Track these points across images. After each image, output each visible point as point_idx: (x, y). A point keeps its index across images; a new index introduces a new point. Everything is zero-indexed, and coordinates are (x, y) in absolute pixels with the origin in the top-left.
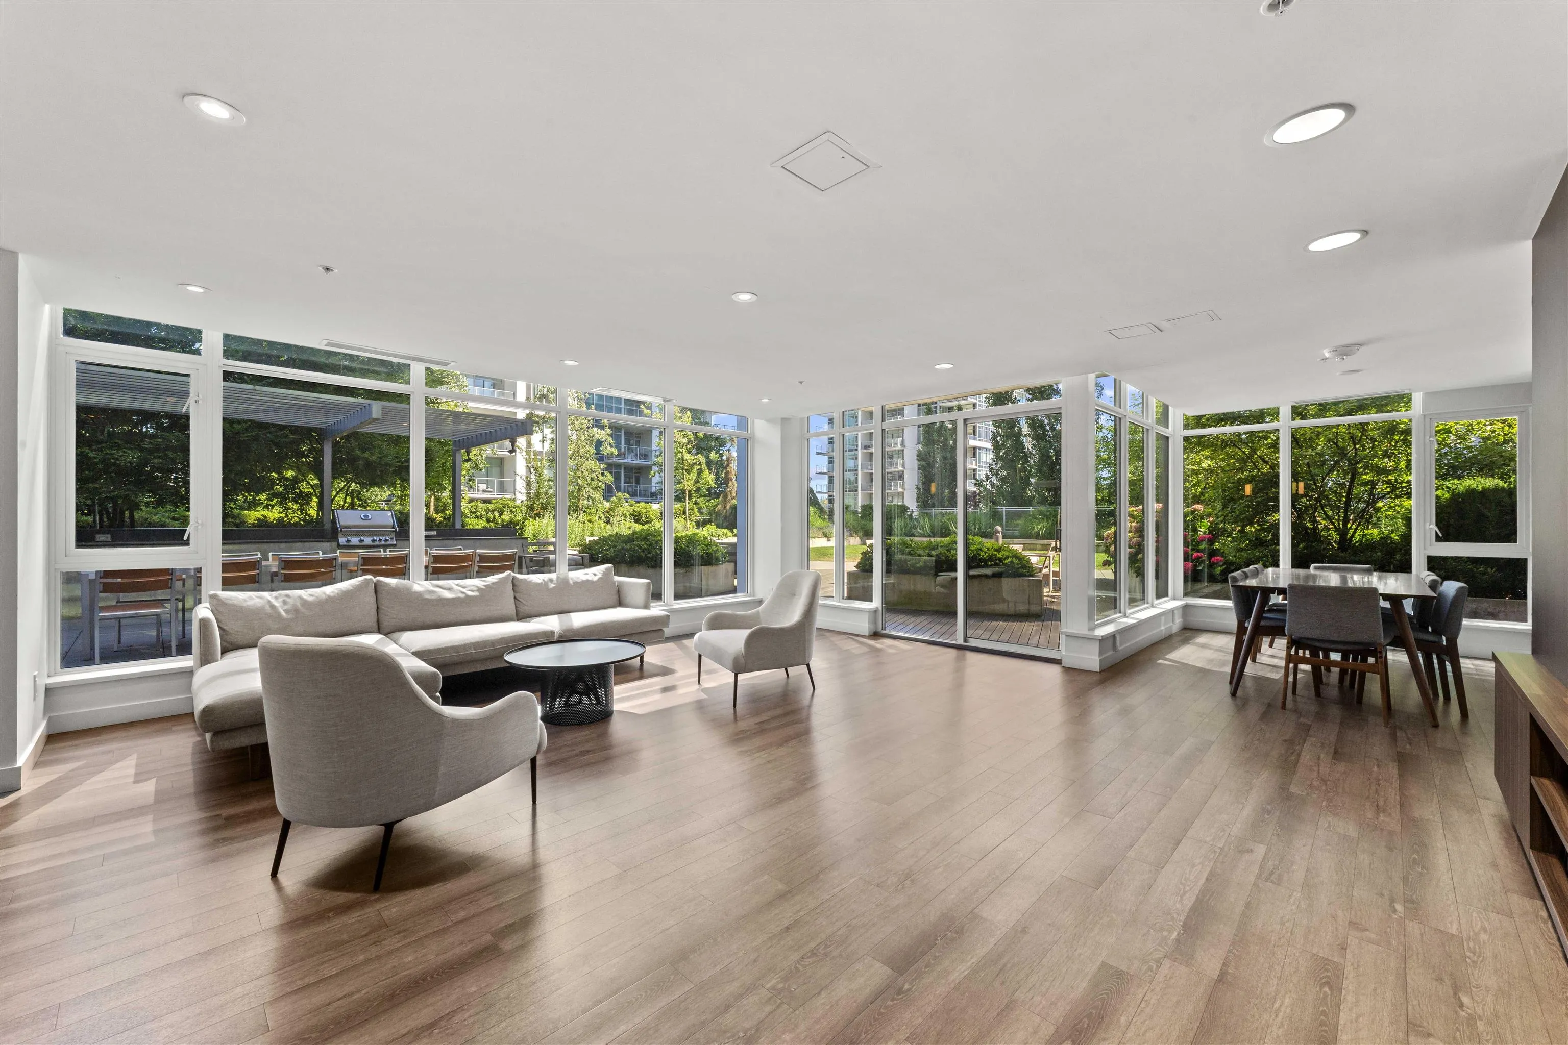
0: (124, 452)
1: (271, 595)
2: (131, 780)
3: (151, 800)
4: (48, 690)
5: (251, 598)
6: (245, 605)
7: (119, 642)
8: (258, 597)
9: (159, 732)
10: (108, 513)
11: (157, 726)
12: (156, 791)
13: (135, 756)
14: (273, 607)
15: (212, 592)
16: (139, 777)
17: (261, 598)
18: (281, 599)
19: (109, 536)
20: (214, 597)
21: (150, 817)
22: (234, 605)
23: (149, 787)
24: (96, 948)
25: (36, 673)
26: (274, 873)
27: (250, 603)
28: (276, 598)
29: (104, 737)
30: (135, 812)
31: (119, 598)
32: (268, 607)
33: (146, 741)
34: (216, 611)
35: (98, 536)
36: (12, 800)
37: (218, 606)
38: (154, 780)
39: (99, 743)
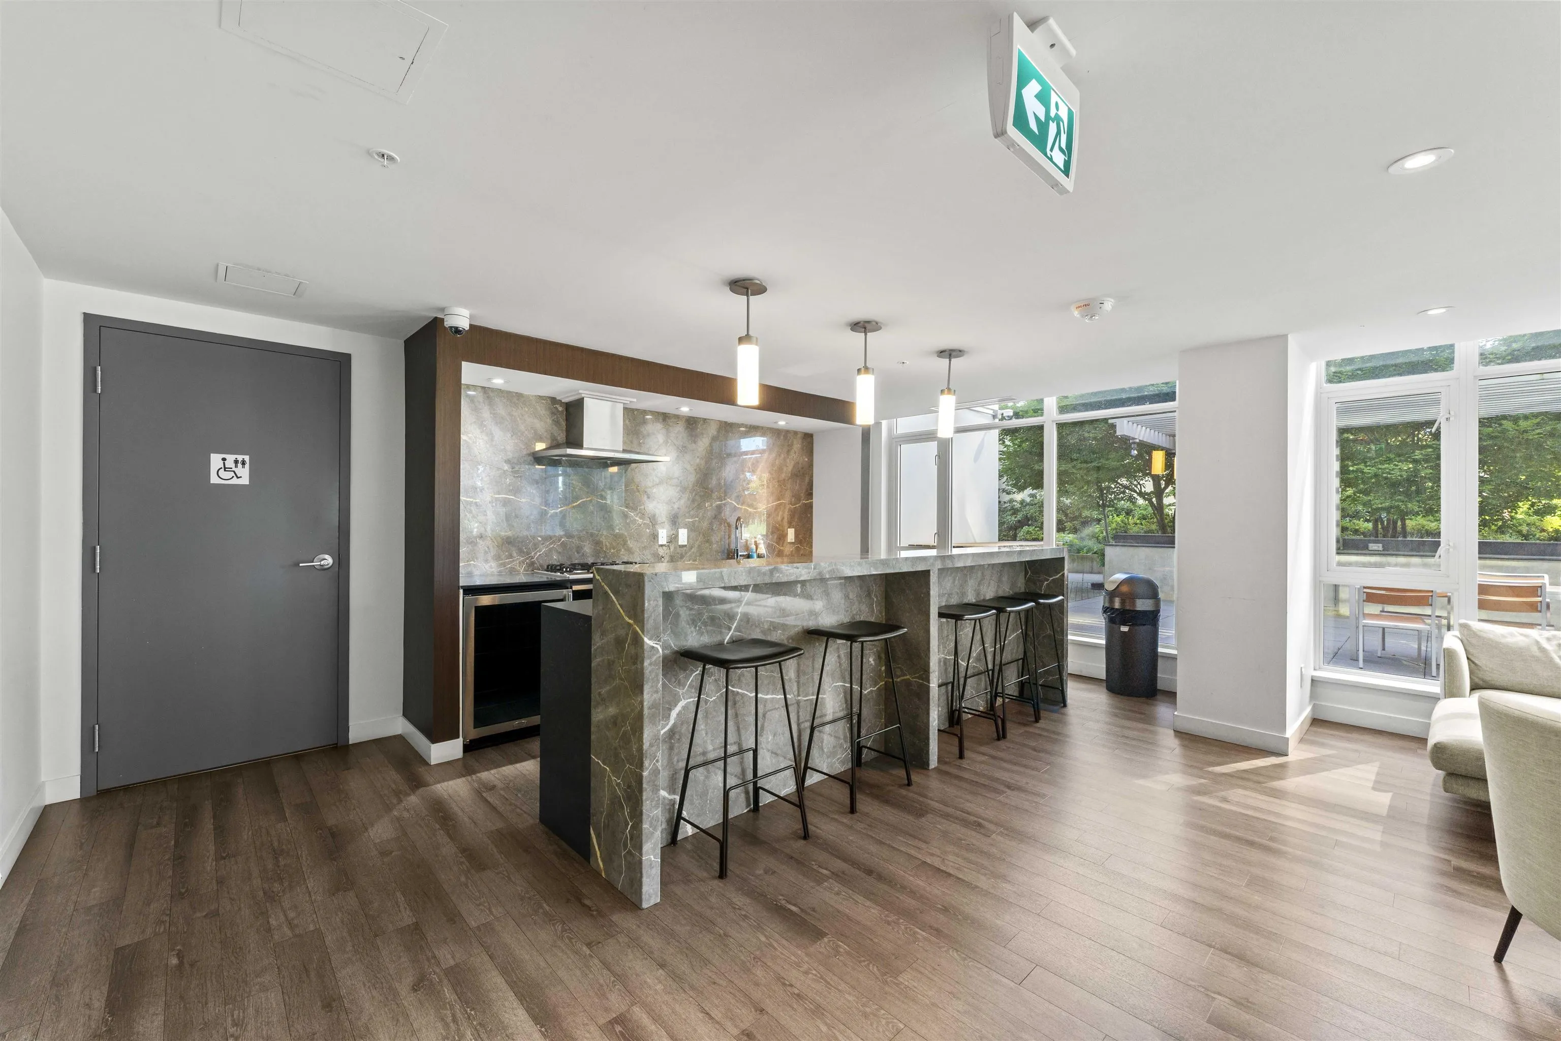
0: (1395, 465)
1: (1541, 635)
2: (1371, 785)
3: (1384, 812)
4: (1313, 681)
5: (1512, 635)
6: (1503, 641)
7: (1384, 649)
8: (1522, 635)
9: (1402, 749)
10: (1382, 523)
11: (1401, 743)
12: (1390, 806)
13: (1377, 764)
14: (1542, 650)
15: (1462, 621)
16: (1379, 786)
17: (1526, 636)
18: (1555, 642)
19: (1381, 545)
20: (1464, 627)
21: (1381, 828)
22: (1489, 639)
23: (1384, 799)
24: (1317, 914)
25: (1302, 666)
26: (1499, 957)
27: (1510, 640)
28: (1548, 639)
29: (1355, 736)
30: (1367, 816)
31: (1383, 608)
32: (1535, 649)
33: (1390, 754)
34: (1465, 641)
35: (1370, 545)
36: (1282, 762)
37: (1469, 638)
38: (1390, 794)
39: (1349, 740)
